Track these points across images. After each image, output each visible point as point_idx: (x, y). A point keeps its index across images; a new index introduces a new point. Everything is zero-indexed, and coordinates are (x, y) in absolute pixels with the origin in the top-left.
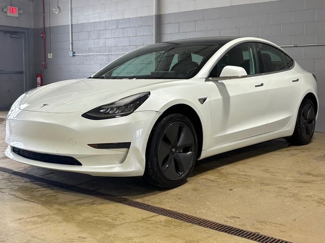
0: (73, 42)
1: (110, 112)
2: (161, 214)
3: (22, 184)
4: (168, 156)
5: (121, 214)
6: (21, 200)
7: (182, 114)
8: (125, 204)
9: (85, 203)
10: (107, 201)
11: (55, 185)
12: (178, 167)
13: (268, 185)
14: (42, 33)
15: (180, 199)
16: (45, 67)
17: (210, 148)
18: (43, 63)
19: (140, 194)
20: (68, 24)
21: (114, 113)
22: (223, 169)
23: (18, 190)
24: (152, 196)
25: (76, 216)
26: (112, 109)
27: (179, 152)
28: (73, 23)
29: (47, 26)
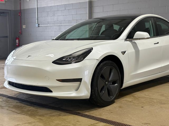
0: (38, 18)
1: (69, 60)
2: (102, 122)
3: (15, 104)
4: (103, 87)
5: (78, 121)
6: (16, 113)
7: (112, 61)
8: (79, 116)
9: (55, 115)
10: (68, 114)
11: (35, 105)
12: (109, 93)
13: (164, 104)
14: (19, 13)
15: (112, 112)
16: (21, 33)
17: (128, 82)
18: (20, 31)
19: (87, 110)
20: (35, 7)
21: (71, 61)
22: (135, 94)
23: (13, 107)
24: (95, 111)
25: (51, 123)
26: (70, 58)
27: (110, 84)
28: (38, 7)
29: (22, 8)
